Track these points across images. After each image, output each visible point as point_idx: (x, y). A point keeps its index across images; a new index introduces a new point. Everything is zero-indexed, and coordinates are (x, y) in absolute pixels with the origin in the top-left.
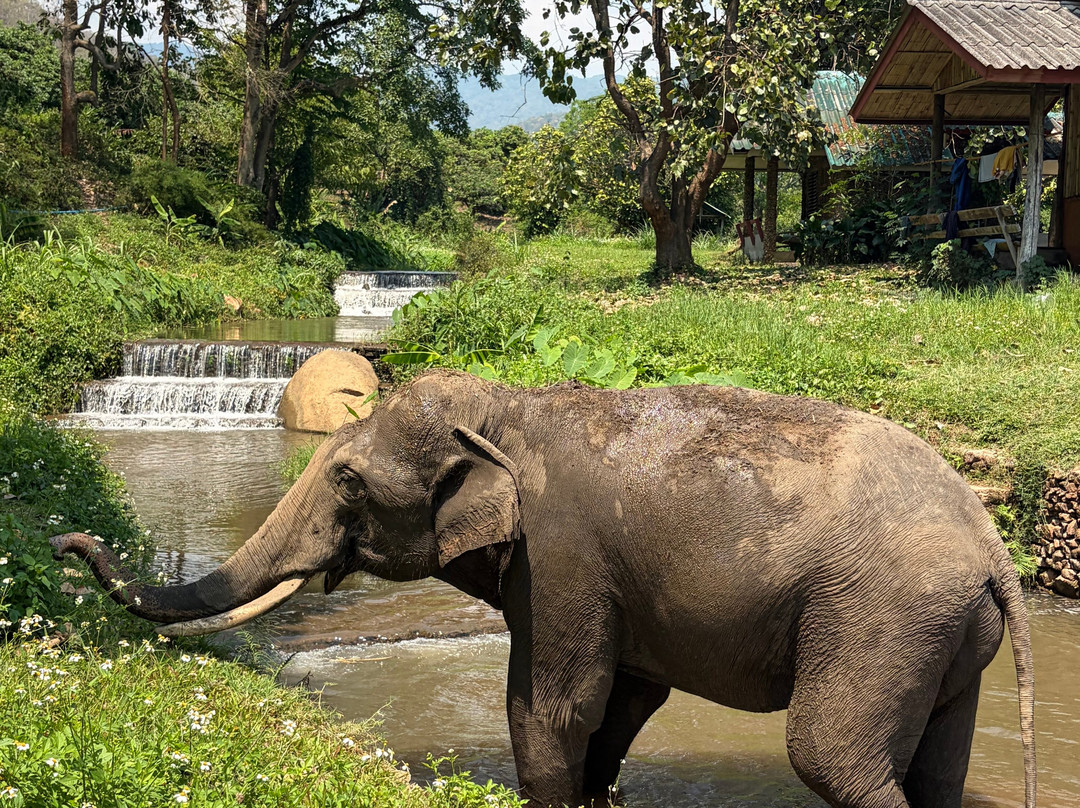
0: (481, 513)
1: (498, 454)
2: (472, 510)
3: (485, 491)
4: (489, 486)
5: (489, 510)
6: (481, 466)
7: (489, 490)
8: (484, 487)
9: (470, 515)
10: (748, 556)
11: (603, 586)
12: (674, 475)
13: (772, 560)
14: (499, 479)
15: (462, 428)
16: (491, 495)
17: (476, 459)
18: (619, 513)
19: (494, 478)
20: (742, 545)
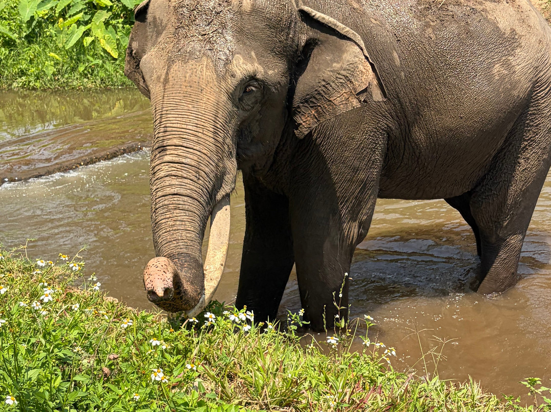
0: (333, 85)
1: (343, 29)
2: (324, 83)
3: (335, 65)
4: (339, 59)
5: (341, 81)
6: (326, 41)
7: (338, 62)
8: (333, 61)
9: (323, 88)
10: (502, 78)
11: (383, 123)
12: (427, 25)
13: (518, 78)
14: (347, 51)
15: (306, 8)
16: (342, 67)
17: (321, 36)
18: (398, 62)
19: (340, 51)
20: (496, 71)
